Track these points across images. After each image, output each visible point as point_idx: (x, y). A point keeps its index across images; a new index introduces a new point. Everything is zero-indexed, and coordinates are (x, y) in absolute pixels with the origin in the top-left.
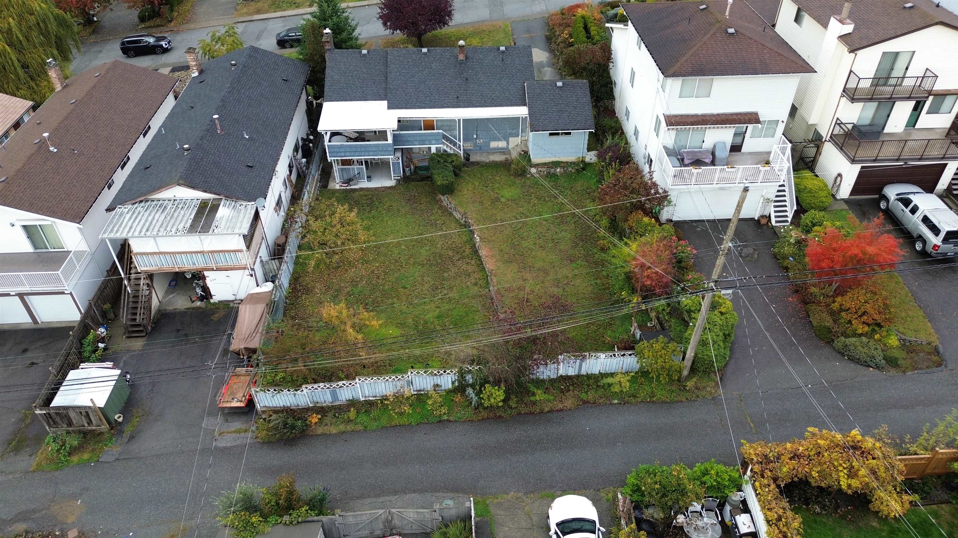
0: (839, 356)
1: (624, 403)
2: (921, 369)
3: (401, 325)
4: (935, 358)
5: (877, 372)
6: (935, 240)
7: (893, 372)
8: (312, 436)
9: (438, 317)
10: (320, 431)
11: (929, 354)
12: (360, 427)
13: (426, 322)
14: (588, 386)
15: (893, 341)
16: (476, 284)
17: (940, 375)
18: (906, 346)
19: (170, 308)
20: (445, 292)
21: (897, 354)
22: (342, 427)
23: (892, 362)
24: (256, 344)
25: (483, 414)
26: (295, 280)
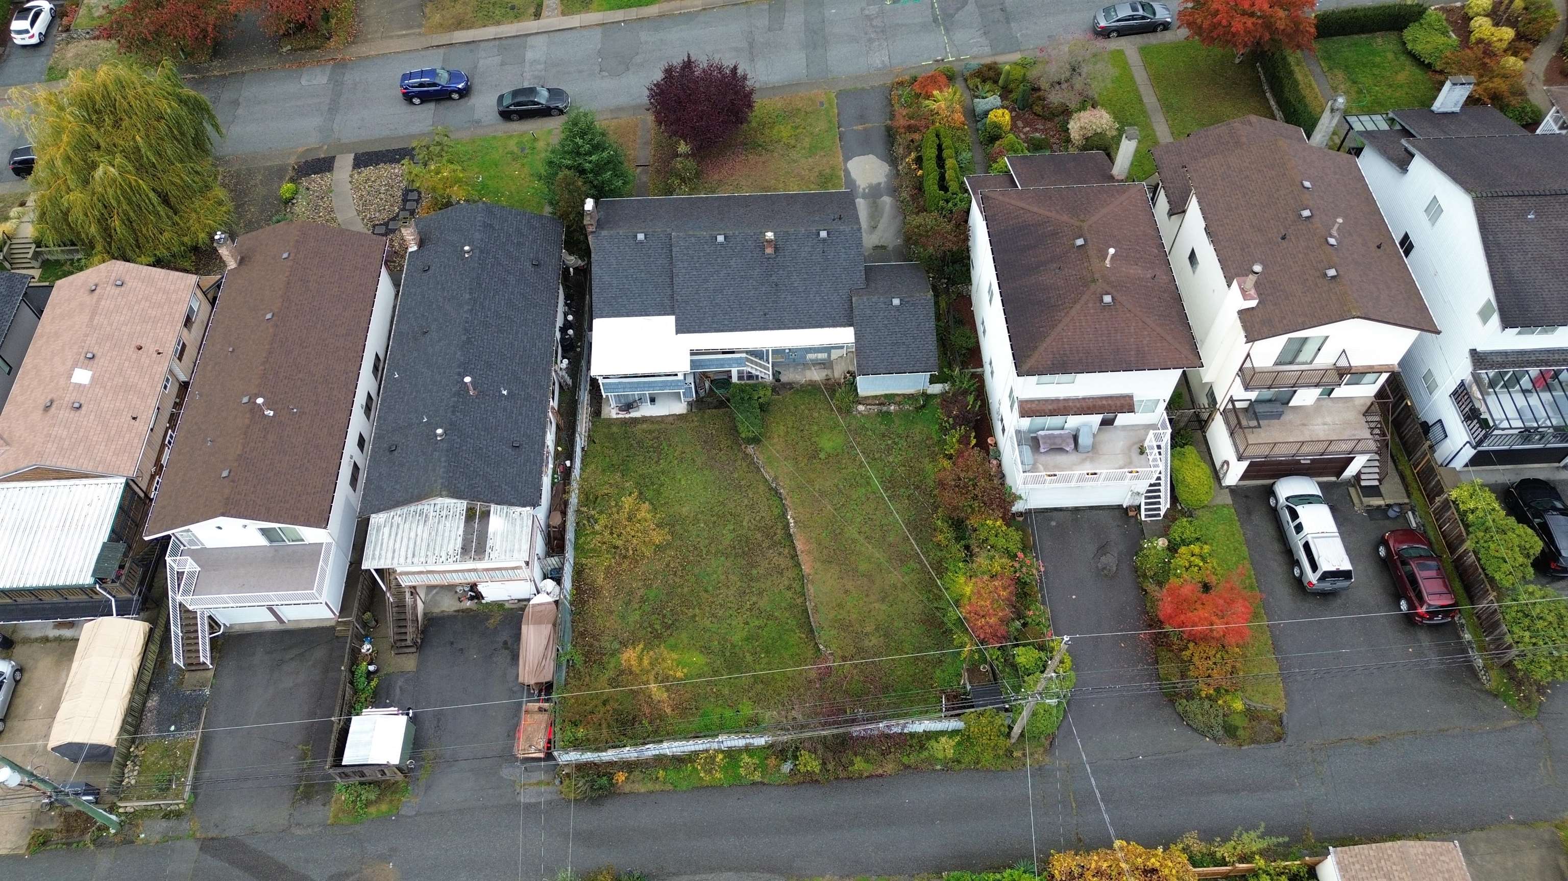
0: (1178, 720)
1: (947, 769)
2: (1259, 742)
3: (706, 650)
4: (1277, 728)
5: (1213, 743)
6: (1312, 577)
7: (1229, 744)
8: (619, 794)
9: (747, 639)
10: (627, 788)
11: (1273, 722)
12: (669, 787)
13: (733, 646)
14: (911, 746)
15: (1238, 705)
16: (789, 588)
17: (1277, 750)
18: (1251, 714)
19: (436, 610)
20: (754, 599)
21: (1238, 721)
22: (650, 786)
23: (1230, 731)
24: (547, 676)
25: (799, 777)
26: (579, 572)
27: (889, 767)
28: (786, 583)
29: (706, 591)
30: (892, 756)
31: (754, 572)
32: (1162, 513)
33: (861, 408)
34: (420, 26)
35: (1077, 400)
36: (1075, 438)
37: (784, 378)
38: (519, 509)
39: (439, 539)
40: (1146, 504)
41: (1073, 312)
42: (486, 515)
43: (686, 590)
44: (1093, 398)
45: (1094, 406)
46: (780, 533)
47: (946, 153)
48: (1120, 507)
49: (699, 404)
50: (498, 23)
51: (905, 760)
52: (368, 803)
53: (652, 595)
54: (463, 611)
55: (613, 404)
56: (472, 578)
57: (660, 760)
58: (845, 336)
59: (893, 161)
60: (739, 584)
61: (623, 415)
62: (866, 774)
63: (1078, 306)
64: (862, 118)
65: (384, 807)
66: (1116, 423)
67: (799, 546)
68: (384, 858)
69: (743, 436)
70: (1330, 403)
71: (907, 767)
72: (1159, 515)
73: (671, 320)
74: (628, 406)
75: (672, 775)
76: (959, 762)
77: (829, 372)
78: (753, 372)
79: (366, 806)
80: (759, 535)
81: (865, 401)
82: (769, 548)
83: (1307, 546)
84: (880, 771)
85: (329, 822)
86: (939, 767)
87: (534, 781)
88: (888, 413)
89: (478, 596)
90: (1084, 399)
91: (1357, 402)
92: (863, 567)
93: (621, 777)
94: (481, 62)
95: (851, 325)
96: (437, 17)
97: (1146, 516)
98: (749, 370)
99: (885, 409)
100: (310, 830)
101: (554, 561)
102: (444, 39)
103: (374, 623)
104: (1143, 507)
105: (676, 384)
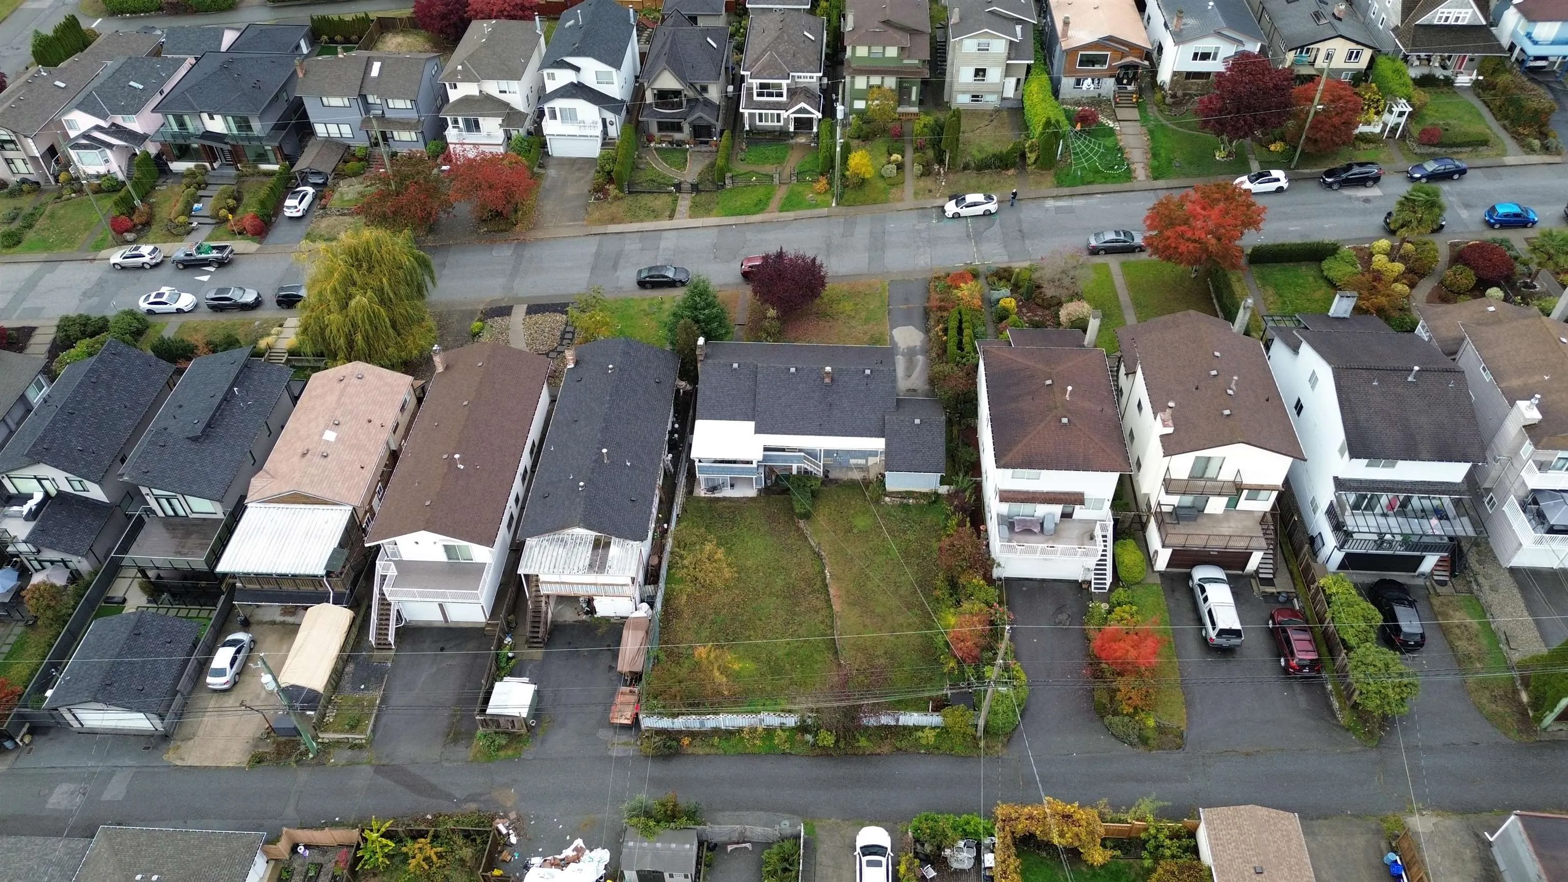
0: (1106, 730)
1: (928, 753)
2: (1164, 749)
3: (756, 659)
4: (1178, 741)
5: (1130, 747)
6: (1213, 634)
7: (1141, 749)
8: (684, 755)
9: (788, 655)
10: (690, 751)
11: (1176, 736)
12: (721, 751)
13: (777, 659)
14: (903, 735)
15: (1151, 723)
16: (822, 622)
17: (1177, 756)
18: (1161, 729)
19: (561, 620)
20: (795, 628)
21: (1150, 734)
22: (707, 750)
23: (1144, 741)
24: (638, 668)
25: (818, 751)
26: (666, 601)
27: (886, 749)
28: (820, 619)
29: (760, 620)
30: (889, 740)
31: (797, 609)
32: (1107, 587)
33: (887, 499)
34: (584, 220)
35: (1042, 493)
36: (1042, 524)
37: (831, 476)
38: (633, 542)
39: (574, 557)
40: (1095, 579)
41: (1040, 427)
42: (607, 545)
43: (745, 618)
44: (1054, 493)
45: (1055, 499)
46: (819, 584)
47: (964, 325)
48: (1076, 581)
49: (766, 491)
50: (642, 221)
51: (898, 744)
52: (500, 748)
53: (719, 620)
54: (580, 622)
55: (703, 487)
56: (591, 591)
57: (716, 731)
58: (878, 444)
59: (927, 331)
60: (785, 617)
61: (709, 495)
62: (868, 752)
63: (1043, 424)
64: (906, 300)
65: (510, 752)
66: (1074, 517)
67: (832, 591)
68: (508, 786)
69: (797, 511)
70: (1235, 513)
71: (899, 750)
72: (1105, 589)
73: (751, 425)
74: (713, 489)
75: (724, 744)
76: (938, 748)
77: (866, 474)
78: (809, 468)
79: (498, 750)
80: (803, 584)
81: (891, 494)
82: (810, 594)
83: (1210, 612)
84: (879, 751)
85: (470, 759)
86: (923, 751)
87: (622, 742)
88: (908, 505)
89: (592, 611)
90: (1047, 493)
91: (1256, 515)
92: (878, 610)
93: (686, 741)
94: (626, 247)
95: (883, 437)
96: (597, 215)
97: (1095, 588)
98: (806, 466)
99: (905, 501)
100: (455, 764)
101: (650, 588)
102: (601, 229)
103: (514, 625)
104: (1093, 582)
105: (750, 471)
